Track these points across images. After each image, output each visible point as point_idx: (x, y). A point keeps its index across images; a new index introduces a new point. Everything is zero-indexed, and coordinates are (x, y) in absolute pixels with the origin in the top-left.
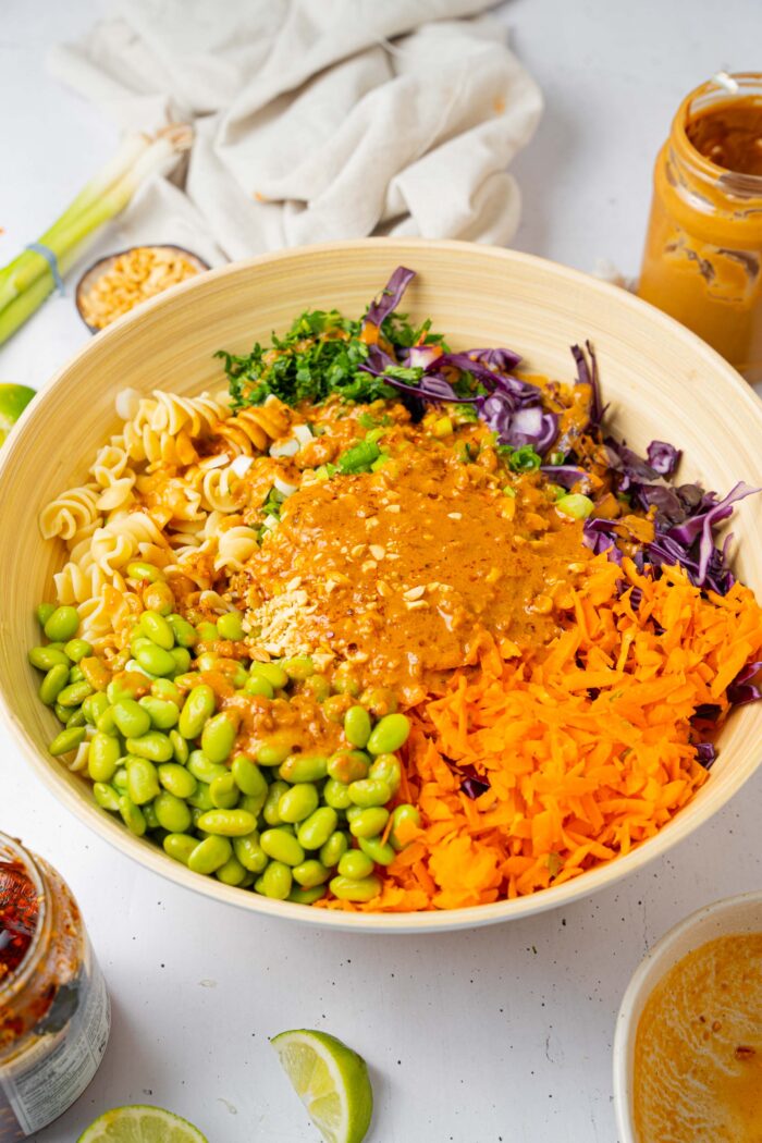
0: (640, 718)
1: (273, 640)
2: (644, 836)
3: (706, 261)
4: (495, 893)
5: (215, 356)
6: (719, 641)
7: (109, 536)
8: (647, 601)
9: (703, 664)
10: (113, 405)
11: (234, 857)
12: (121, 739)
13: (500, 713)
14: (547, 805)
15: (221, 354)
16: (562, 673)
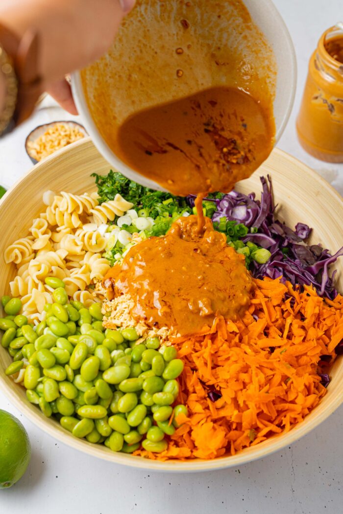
0: (294, 362)
1: (117, 318)
2: (296, 422)
3: (331, 104)
4: (224, 450)
5: (91, 176)
6: (331, 324)
7: (38, 263)
8: (298, 304)
9: (324, 336)
10: (41, 199)
11: (95, 429)
12: (41, 369)
13: (228, 359)
14: (250, 406)
15: (94, 175)
16: (257, 339)
